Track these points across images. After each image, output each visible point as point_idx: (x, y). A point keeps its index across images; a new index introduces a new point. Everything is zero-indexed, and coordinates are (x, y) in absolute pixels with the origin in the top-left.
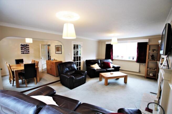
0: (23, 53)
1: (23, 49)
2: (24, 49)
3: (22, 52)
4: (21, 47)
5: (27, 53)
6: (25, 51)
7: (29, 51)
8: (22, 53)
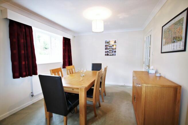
0: (108, 55)
1: (108, 49)
2: (108, 47)
3: (107, 53)
4: (106, 46)
5: (113, 55)
6: (110, 51)
7: (115, 52)
8: (106, 55)
